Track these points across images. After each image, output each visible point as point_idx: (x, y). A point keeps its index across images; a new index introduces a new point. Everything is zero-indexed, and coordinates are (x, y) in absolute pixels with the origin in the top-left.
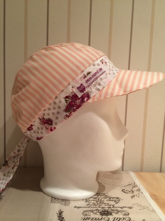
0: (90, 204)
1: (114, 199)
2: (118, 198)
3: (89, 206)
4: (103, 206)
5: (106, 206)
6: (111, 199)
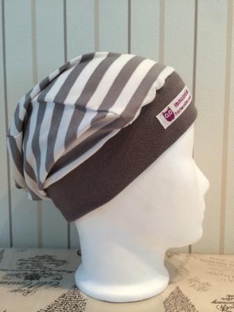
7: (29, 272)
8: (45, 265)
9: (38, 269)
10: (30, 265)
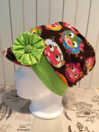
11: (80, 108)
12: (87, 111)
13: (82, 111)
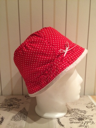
0: (72, 114)
1: (83, 112)
2: (85, 111)
3: (71, 116)
4: (79, 115)
5: (80, 116)
6: (82, 112)
7: (9, 104)
8: (14, 101)
9: (12, 103)
10: (9, 101)
11: (74, 115)
12: (81, 117)
13: (75, 117)
